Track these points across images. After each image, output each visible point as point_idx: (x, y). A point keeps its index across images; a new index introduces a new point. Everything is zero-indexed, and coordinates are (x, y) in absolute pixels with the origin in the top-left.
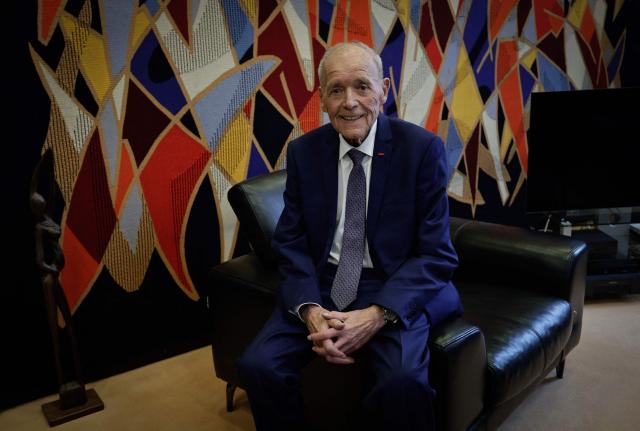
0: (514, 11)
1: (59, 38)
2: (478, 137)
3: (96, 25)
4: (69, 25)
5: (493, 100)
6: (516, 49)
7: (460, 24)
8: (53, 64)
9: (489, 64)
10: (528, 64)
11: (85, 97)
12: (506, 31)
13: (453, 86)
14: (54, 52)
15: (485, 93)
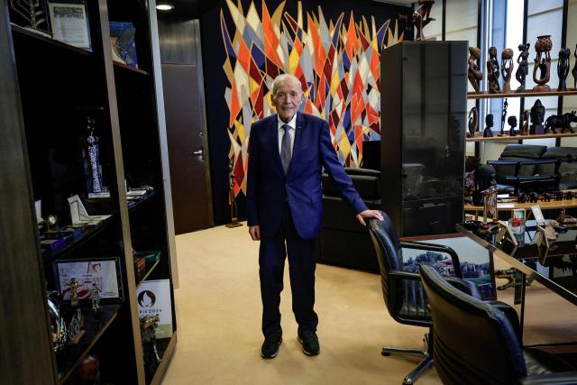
0: (360, 116)
1: (234, 127)
2: (350, 157)
3: (242, 123)
4: (236, 123)
5: (354, 145)
6: (361, 128)
7: (342, 120)
8: (232, 132)
9: (352, 134)
10: (366, 133)
11: (239, 141)
12: (358, 122)
13: (340, 140)
14: (233, 130)
15: (351, 143)
